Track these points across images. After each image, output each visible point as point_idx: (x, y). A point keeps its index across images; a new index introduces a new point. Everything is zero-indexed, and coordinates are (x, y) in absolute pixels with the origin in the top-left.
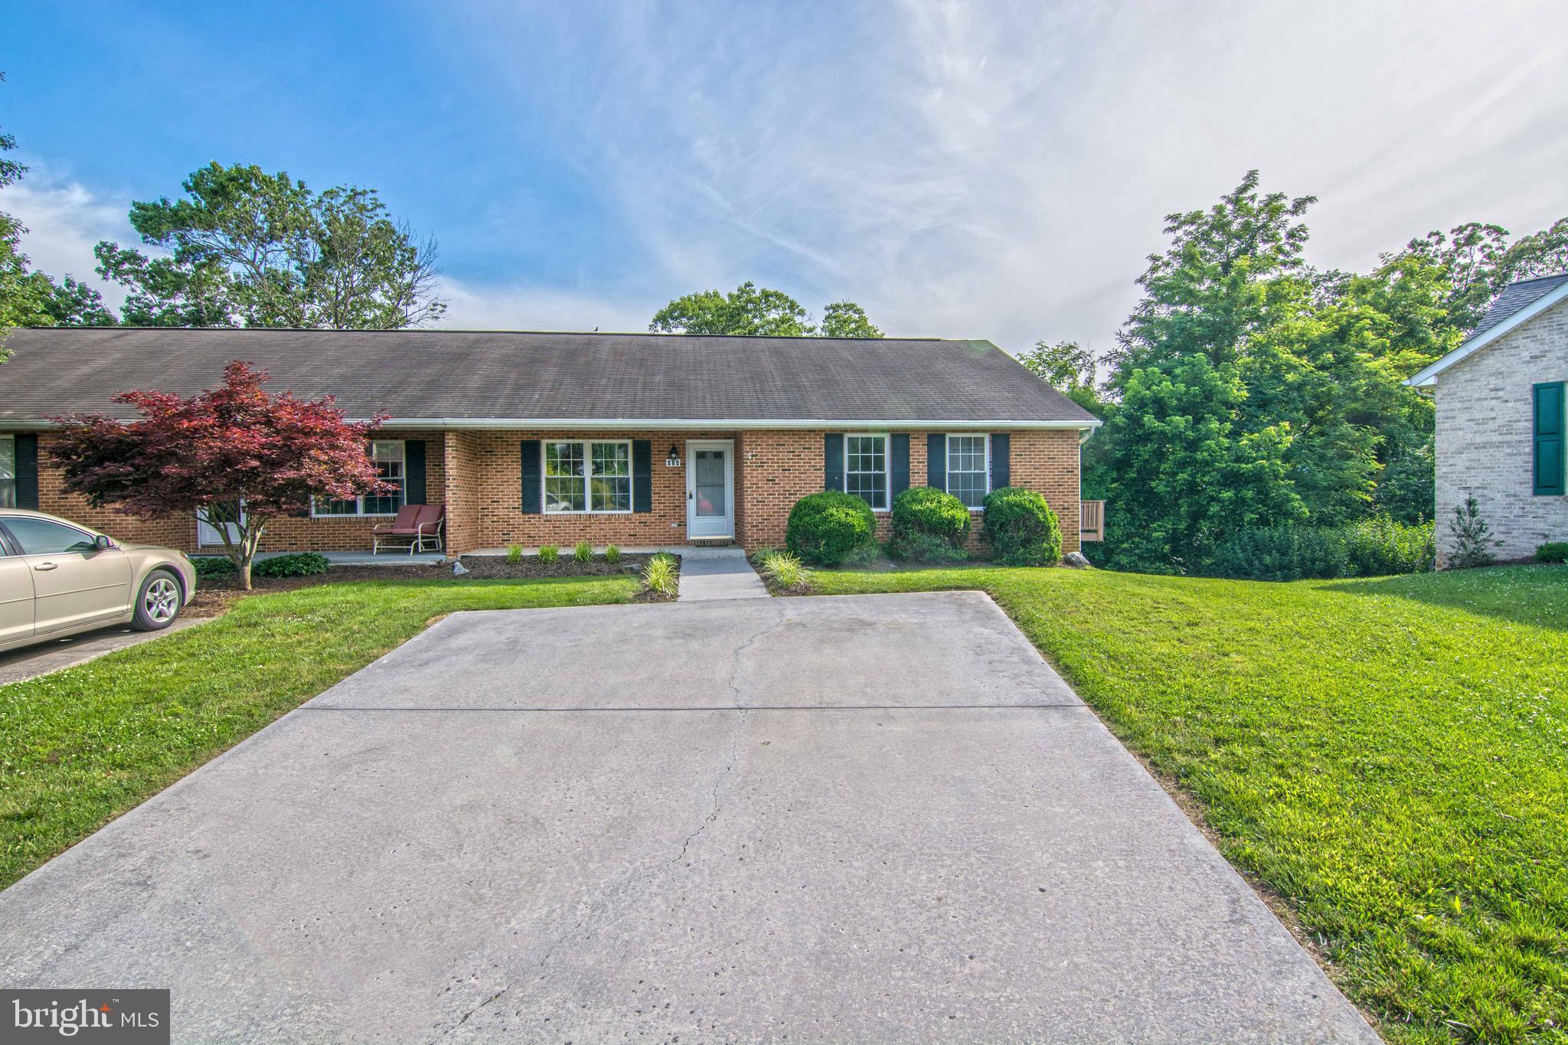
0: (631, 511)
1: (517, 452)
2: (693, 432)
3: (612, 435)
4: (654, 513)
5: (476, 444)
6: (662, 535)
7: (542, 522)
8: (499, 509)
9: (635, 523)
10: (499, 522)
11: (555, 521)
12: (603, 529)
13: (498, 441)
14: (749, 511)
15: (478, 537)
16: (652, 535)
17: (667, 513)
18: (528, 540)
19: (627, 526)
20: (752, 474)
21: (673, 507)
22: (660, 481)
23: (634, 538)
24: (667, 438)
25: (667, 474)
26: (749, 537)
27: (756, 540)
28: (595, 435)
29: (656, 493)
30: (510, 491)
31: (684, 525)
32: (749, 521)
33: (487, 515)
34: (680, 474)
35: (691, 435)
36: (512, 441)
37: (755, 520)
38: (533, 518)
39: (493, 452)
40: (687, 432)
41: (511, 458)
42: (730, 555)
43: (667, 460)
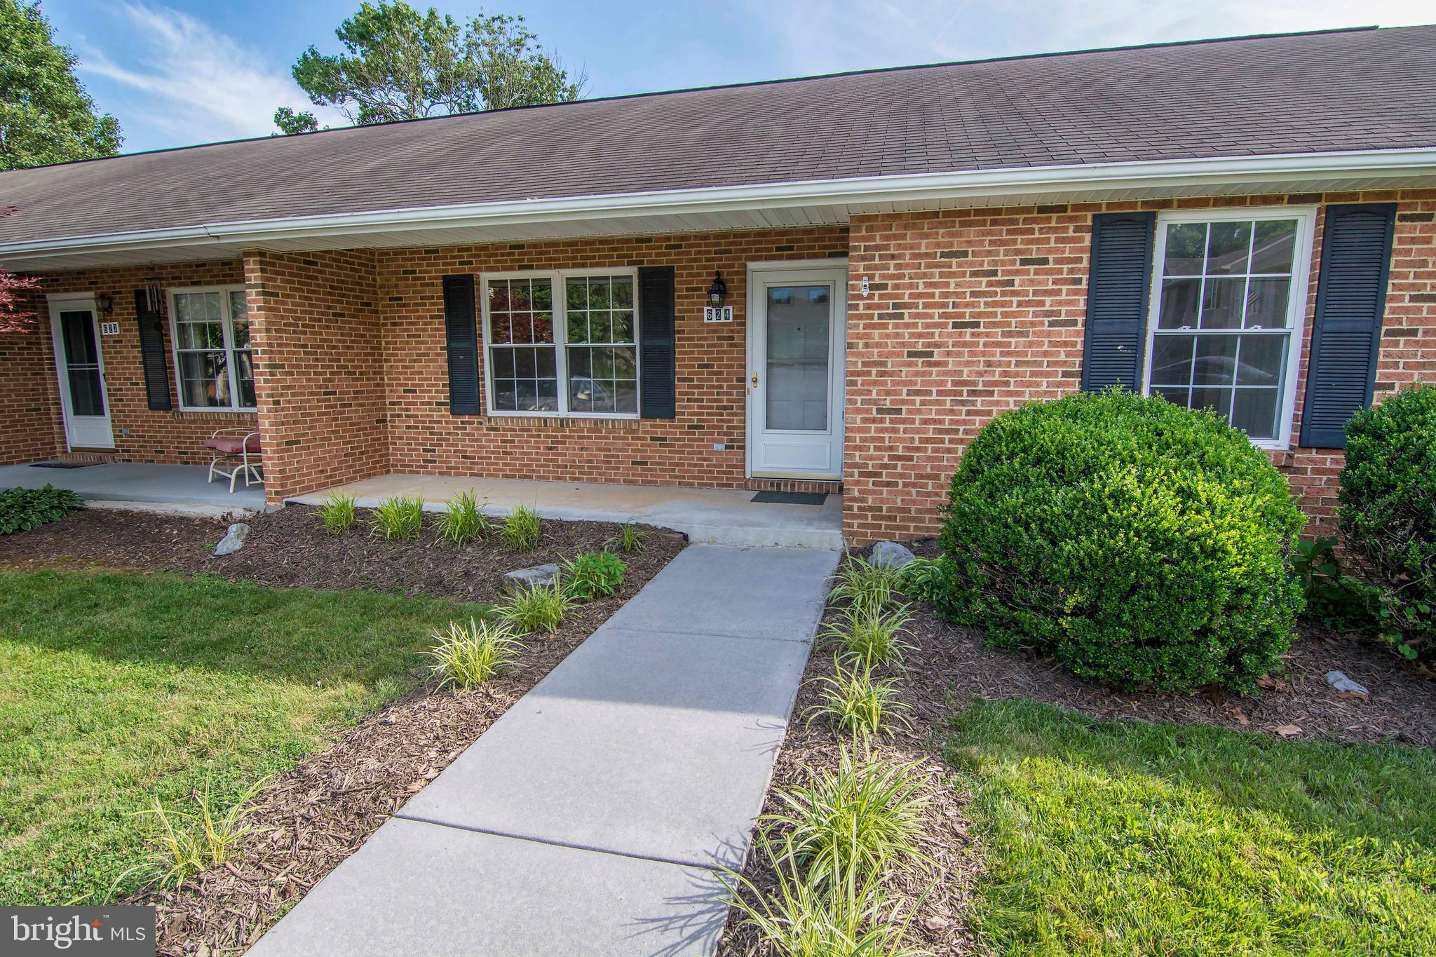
0: (637, 415)
1: (438, 298)
2: (760, 242)
3: (600, 257)
4: (680, 420)
5: (368, 285)
6: (695, 465)
7: (485, 431)
8: (415, 404)
9: (644, 439)
10: (417, 428)
11: (504, 430)
12: (587, 449)
13: (407, 279)
14: (858, 435)
15: (388, 455)
16: (677, 464)
17: (704, 421)
18: (464, 463)
19: (629, 445)
20: (868, 336)
21: (718, 408)
22: (693, 353)
23: (643, 470)
24: (707, 260)
25: (705, 339)
26: (854, 500)
27: (871, 509)
28: (568, 258)
29: (684, 380)
30: (432, 373)
31: (739, 447)
32: (857, 460)
33: (399, 416)
34: (732, 338)
35: (758, 250)
36: (430, 278)
37: (871, 458)
38: (469, 423)
39: (400, 299)
40: (748, 243)
41: (429, 311)
42: (804, 542)
43: (706, 308)
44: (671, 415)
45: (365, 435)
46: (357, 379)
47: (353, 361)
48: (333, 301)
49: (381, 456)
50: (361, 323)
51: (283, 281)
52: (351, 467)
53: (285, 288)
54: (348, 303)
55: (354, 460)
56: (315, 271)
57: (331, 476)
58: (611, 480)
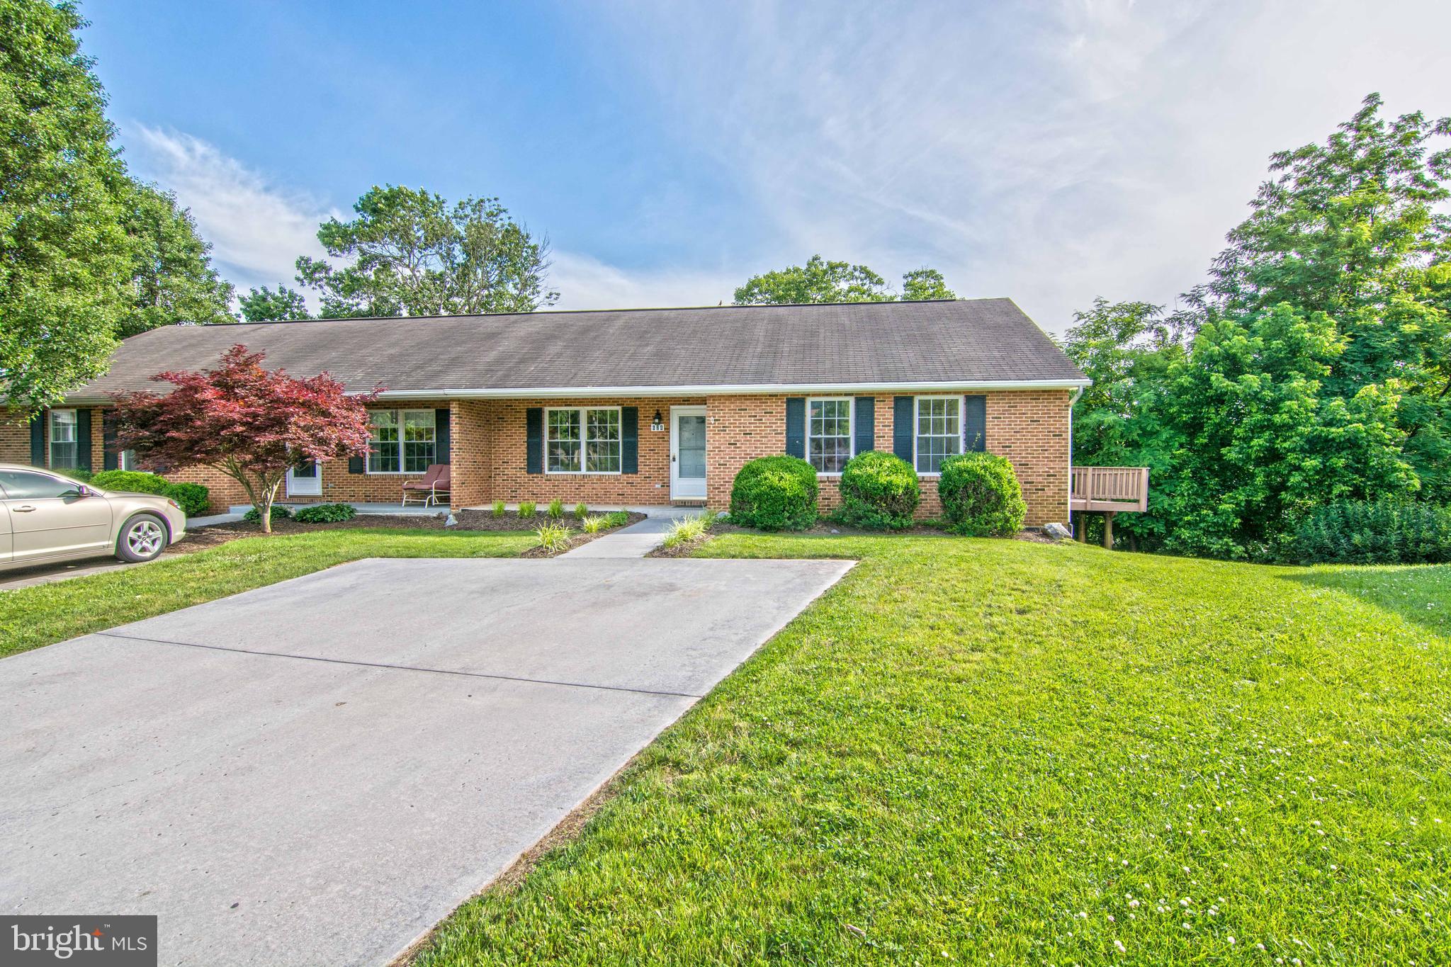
0: (620, 473)
1: (524, 418)
2: (674, 401)
3: (604, 402)
4: (640, 474)
5: (489, 412)
6: (647, 495)
7: (544, 481)
8: (508, 468)
9: (623, 483)
11: (554, 480)
12: (595, 489)
13: (508, 409)
15: (491, 494)
16: (638, 495)
17: (651, 474)
18: (532, 497)
19: (616, 486)
20: (714, 437)
21: (658, 468)
22: (646, 444)
23: (622, 498)
24: (653, 404)
25: (652, 438)
28: (588, 402)
29: (642, 456)
30: (518, 454)
31: (667, 486)
33: (499, 474)
34: (664, 438)
36: (520, 409)
38: (536, 477)
39: (505, 420)
40: (671, 401)
41: (519, 423)
43: (652, 425)
44: (636, 472)
46: (484, 456)
47: (483, 447)
50: (486, 430)
51: (462, 411)
53: (462, 414)
55: (480, 494)
56: (473, 406)
58: (607, 503)
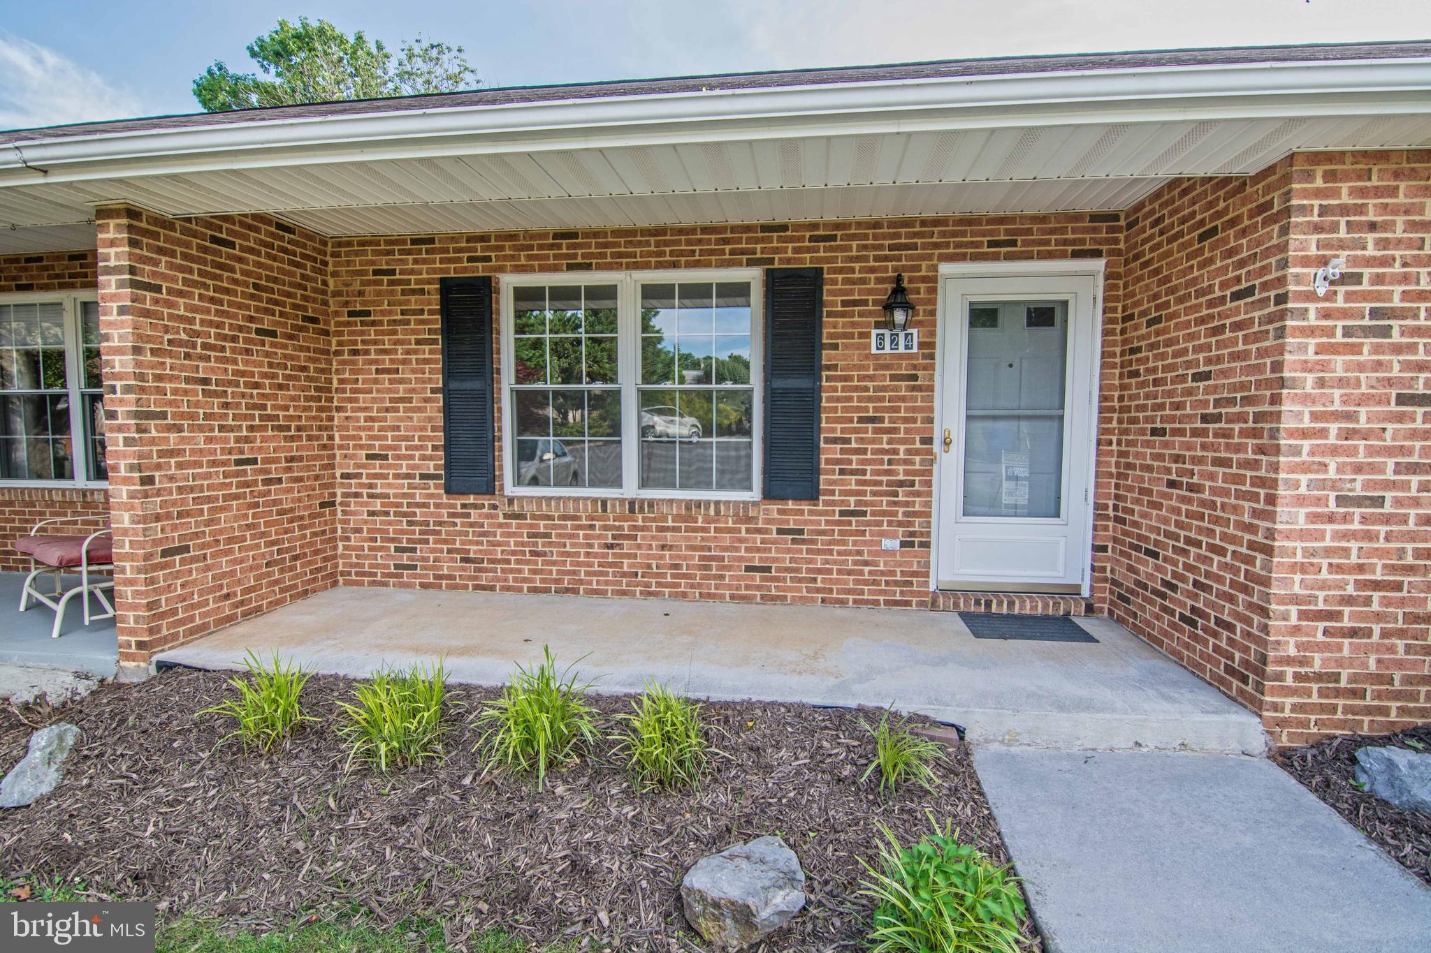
0: (755, 494)
1: (431, 312)
2: (963, 234)
3: (702, 253)
4: (826, 503)
5: (315, 290)
6: (849, 573)
7: (501, 520)
8: (385, 477)
9: (766, 531)
10: (387, 514)
11: (534, 517)
12: (671, 548)
13: (380, 283)
14: (1299, 545)
15: (335, 557)
16: (820, 571)
17: (866, 504)
18: (464, 569)
19: (741, 540)
20: (1324, 366)
21: (889, 484)
22: (850, 399)
23: (763, 579)
24: (877, 259)
25: (871, 378)
26: (1289, 661)
27: (1319, 677)
28: (650, 254)
29: (835, 441)
30: (415, 429)
31: (922, 545)
32: (1297, 589)
33: (357, 495)
34: (915, 378)
35: (958, 245)
36: (418, 282)
37: (1324, 586)
38: (475, 506)
39: (368, 313)
40: (943, 234)
41: (414, 332)
42: (1190, 739)
43: (874, 332)
44: (812, 495)
45: (301, 528)
46: (292, 438)
47: (287, 408)
48: (257, 310)
49: (325, 559)
50: (301, 349)
51: (171, 266)
52: (276, 582)
53: (174, 280)
54: (282, 314)
55: (282, 571)
56: (229, 256)
57: (242, 603)
58: (710, 596)
